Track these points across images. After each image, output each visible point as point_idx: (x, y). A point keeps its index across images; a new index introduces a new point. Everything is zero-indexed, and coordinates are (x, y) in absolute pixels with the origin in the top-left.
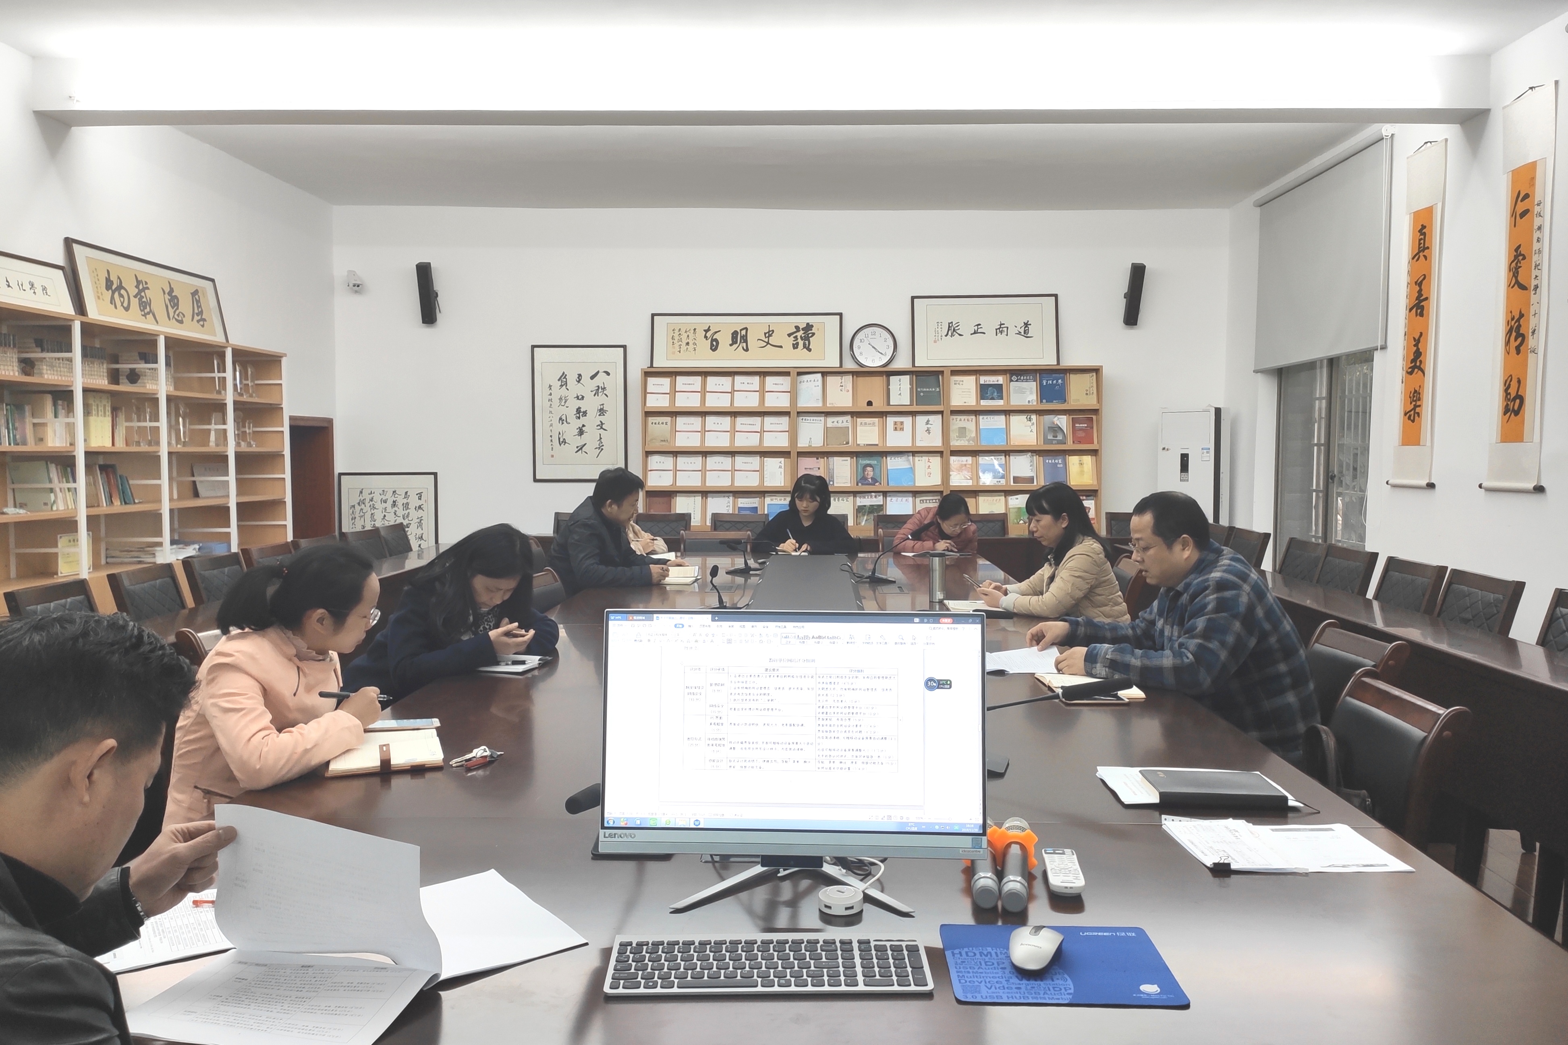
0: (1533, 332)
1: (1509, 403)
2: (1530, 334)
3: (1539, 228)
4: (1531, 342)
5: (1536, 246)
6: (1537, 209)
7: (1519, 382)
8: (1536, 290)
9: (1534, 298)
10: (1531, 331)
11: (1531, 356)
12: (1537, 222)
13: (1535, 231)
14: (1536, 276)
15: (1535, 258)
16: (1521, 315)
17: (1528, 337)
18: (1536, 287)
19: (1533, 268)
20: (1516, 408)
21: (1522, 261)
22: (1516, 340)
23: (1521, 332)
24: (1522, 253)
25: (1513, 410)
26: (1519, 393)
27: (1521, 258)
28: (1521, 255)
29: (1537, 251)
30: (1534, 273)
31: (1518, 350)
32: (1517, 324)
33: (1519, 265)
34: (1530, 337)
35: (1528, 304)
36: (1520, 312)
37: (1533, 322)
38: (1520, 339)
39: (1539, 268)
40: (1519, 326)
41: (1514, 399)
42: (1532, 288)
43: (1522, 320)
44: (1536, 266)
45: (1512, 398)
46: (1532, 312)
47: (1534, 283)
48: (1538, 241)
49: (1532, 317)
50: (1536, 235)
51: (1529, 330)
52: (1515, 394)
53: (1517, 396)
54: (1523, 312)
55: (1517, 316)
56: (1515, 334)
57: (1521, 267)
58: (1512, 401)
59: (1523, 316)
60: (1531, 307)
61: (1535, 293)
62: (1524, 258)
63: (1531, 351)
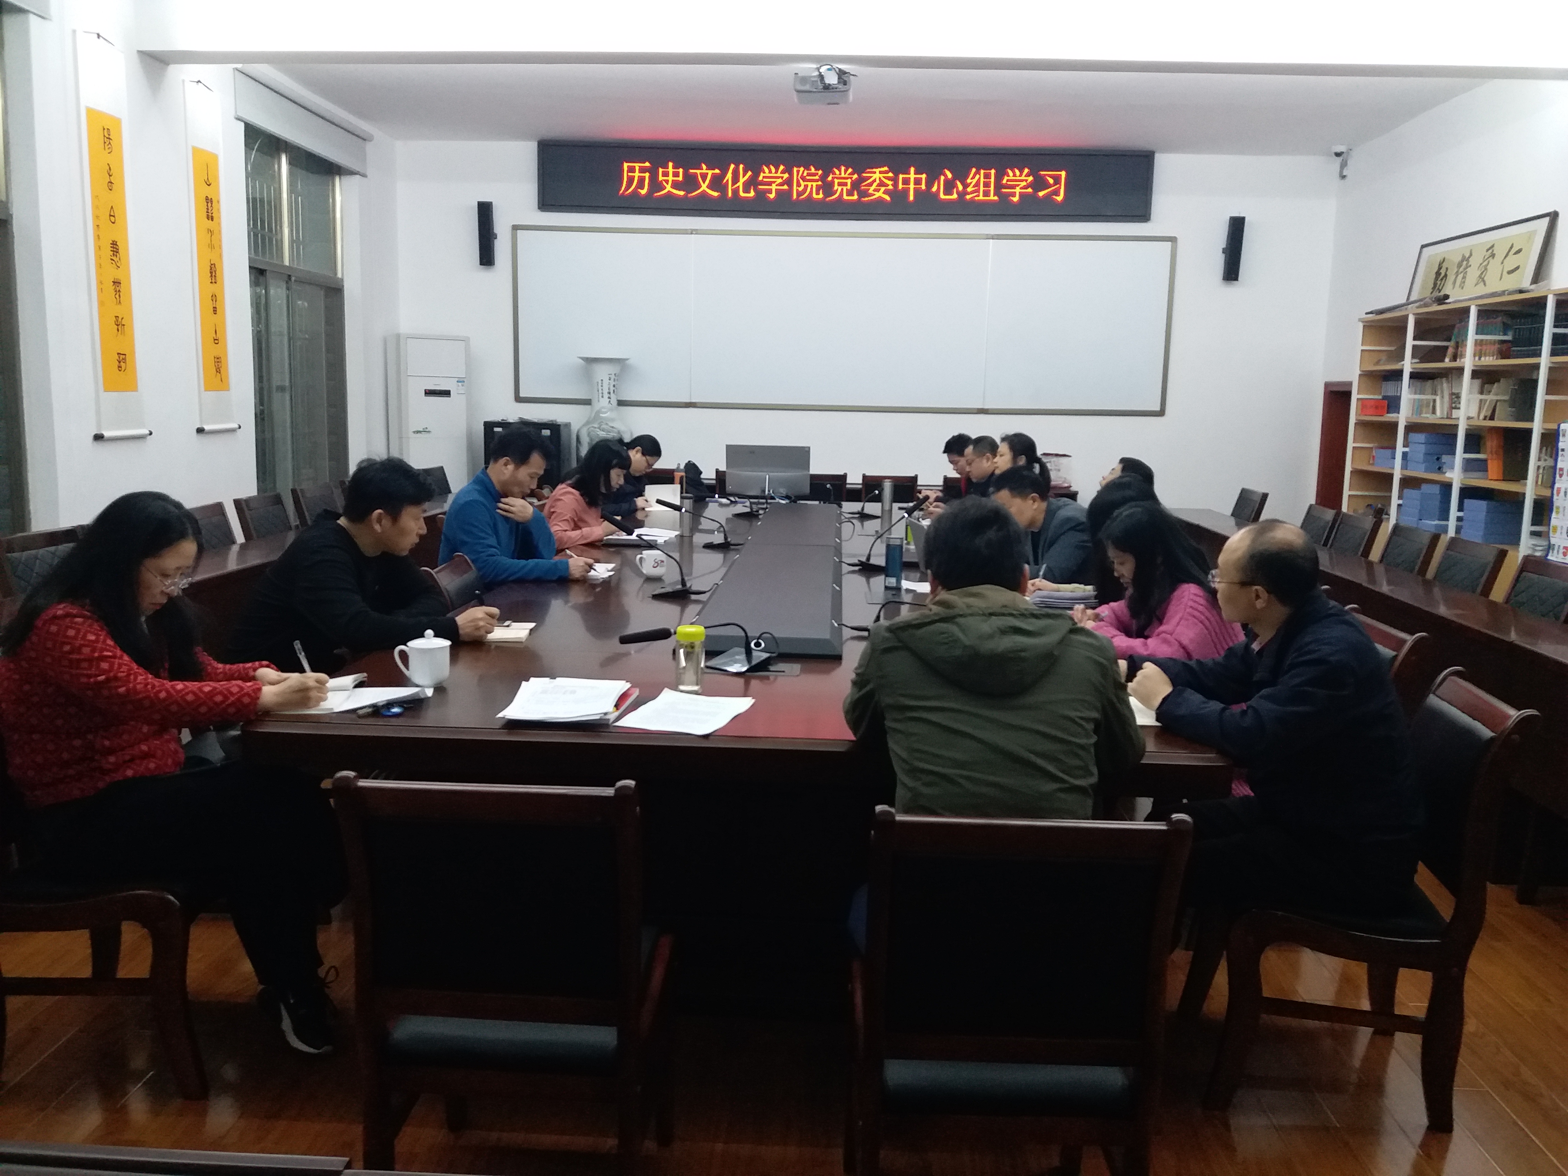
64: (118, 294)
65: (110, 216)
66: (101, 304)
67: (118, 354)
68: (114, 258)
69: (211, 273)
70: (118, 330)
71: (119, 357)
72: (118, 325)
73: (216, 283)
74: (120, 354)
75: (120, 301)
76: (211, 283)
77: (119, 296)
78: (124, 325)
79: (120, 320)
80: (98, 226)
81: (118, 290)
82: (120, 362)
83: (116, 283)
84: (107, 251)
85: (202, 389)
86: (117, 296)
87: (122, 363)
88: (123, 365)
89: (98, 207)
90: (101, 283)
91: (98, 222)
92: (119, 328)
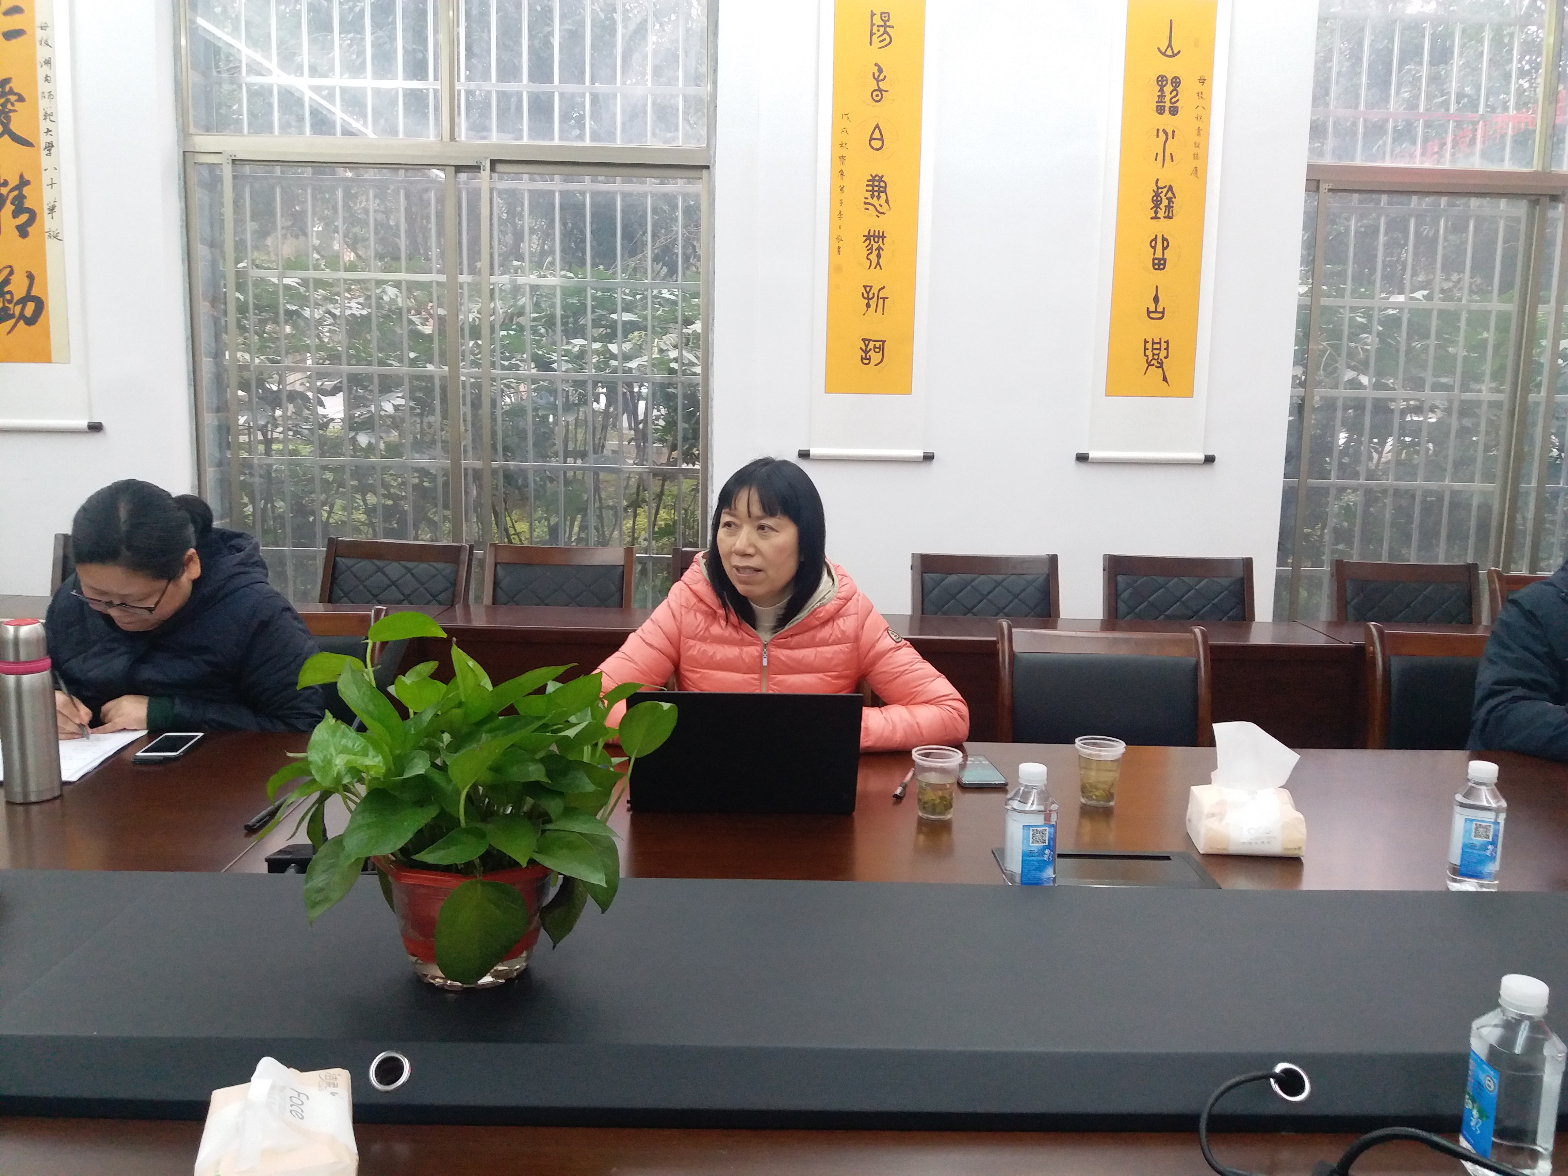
0: (52, 209)
1: (11, 306)
2: (46, 211)
3: (48, 62)
4: (48, 223)
5: (42, 86)
6: (40, 34)
7: (31, 277)
8: (50, 150)
9: (45, 161)
10: (46, 207)
11: (50, 244)
12: (42, 53)
13: (39, 66)
14: (49, 131)
15: (43, 104)
16: (24, 182)
17: (43, 217)
18: (50, 146)
19: (41, 117)
20: (28, 313)
21: (16, 104)
22: (15, 215)
23: (26, 205)
24: (16, 90)
25: (22, 316)
26: (33, 293)
27: (13, 98)
28: (12, 92)
29: (46, 95)
30: (44, 125)
31: (23, 231)
32: (16, 193)
33: (9, 106)
34: (47, 217)
35: (37, 168)
36: (21, 177)
37: (48, 197)
38: (24, 217)
39: (52, 118)
40: (20, 198)
41: (23, 301)
42: (43, 146)
43: (26, 191)
44: (46, 116)
45: (15, 300)
46: (46, 180)
47: (44, 139)
48: (47, 80)
49: (46, 190)
50: (42, 71)
51: (42, 205)
52: (23, 294)
53: (29, 297)
54: (27, 177)
55: (14, 181)
56: (13, 207)
57: (15, 111)
58: (17, 303)
59: (28, 183)
60: (44, 173)
61: (49, 155)
62: (21, 99)
63: (50, 236)
64: (875, 253)
65: (871, 139)
66: (835, 269)
67: (864, 340)
68: (875, 201)
70: (868, 305)
71: (867, 346)
72: (869, 299)
73: (1168, 218)
74: (869, 340)
75: (878, 263)
77: (879, 256)
78: (884, 299)
79: (875, 290)
80: (842, 158)
81: (875, 246)
82: (866, 352)
83: (874, 239)
84: (861, 192)
86: (873, 257)
87: (872, 353)
88: (875, 357)
89: (845, 130)
90: (839, 239)
91: (844, 152)
92: (873, 303)
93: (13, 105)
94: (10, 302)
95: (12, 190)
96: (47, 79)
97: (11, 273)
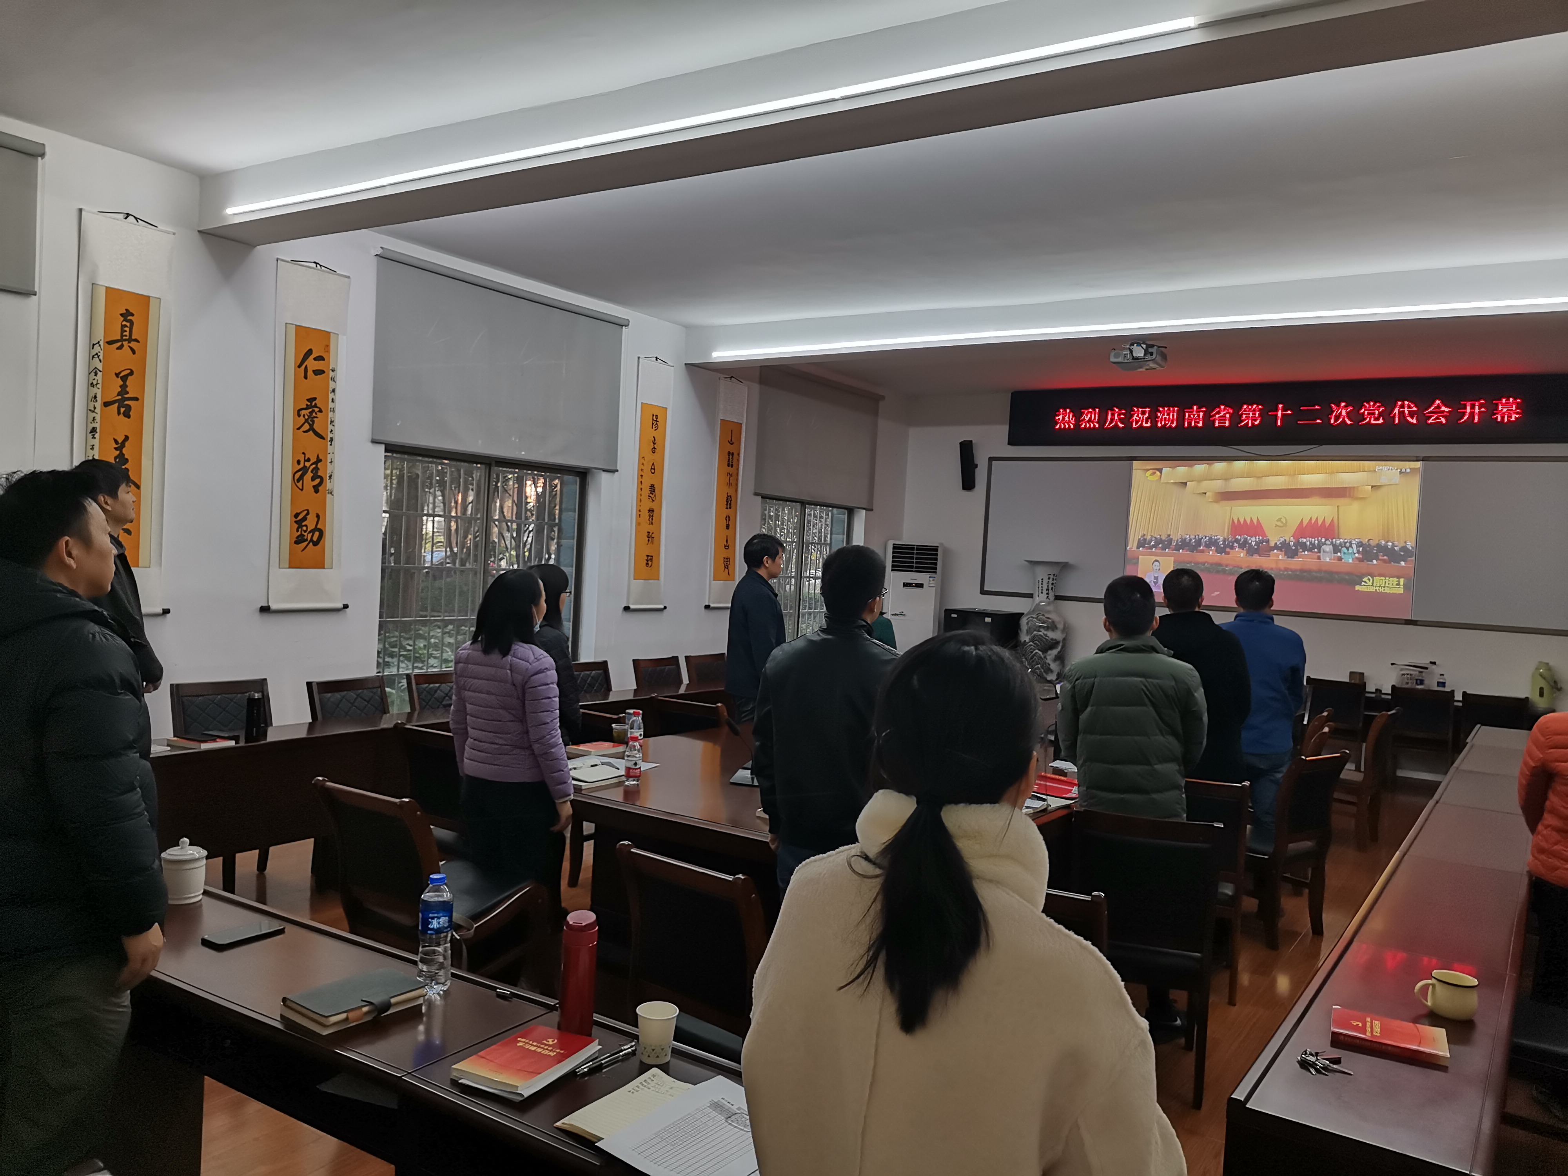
0: (330, 477)
1: (306, 534)
2: (328, 478)
3: (334, 391)
4: (329, 485)
5: (331, 405)
6: (331, 374)
7: (318, 516)
8: (331, 442)
9: (330, 448)
10: (328, 475)
11: (329, 496)
12: (332, 385)
13: (330, 392)
14: (332, 431)
15: (330, 415)
16: (319, 460)
17: (326, 481)
18: (332, 440)
19: (329, 422)
20: (315, 539)
21: (318, 413)
22: (313, 479)
23: (319, 474)
24: (318, 405)
25: (312, 541)
26: (319, 527)
27: (316, 410)
28: (316, 406)
29: (333, 410)
30: (330, 427)
31: (316, 489)
32: (314, 466)
33: (314, 414)
34: (328, 481)
35: (326, 453)
36: (318, 456)
37: (328, 469)
38: (317, 481)
40: (317, 469)
41: (313, 531)
42: (329, 439)
43: (319, 465)
44: (332, 422)
45: (309, 530)
46: (329, 460)
47: (330, 435)
49: (329, 464)
50: (331, 396)
51: (326, 474)
52: (313, 527)
53: (316, 529)
54: (321, 457)
55: (313, 460)
56: (312, 475)
57: (317, 417)
58: (309, 532)
59: (321, 461)
60: (328, 455)
61: (331, 445)
62: (320, 411)
63: (328, 493)
64: (650, 518)
65: (652, 469)
66: (638, 524)
67: (646, 556)
68: (651, 495)
69: (727, 502)
70: (649, 541)
71: (647, 559)
72: (648, 537)
73: (730, 508)
74: (648, 556)
75: (651, 522)
76: (727, 508)
77: (652, 519)
78: (653, 538)
79: (651, 534)
80: (642, 476)
81: (651, 515)
82: (647, 561)
83: (651, 511)
84: (646, 491)
85: (712, 579)
88: (650, 563)
89: (643, 464)
90: (640, 511)
91: (642, 473)
92: (650, 539)
93: (316, 414)
94: (305, 531)
95: (312, 464)
96: (333, 401)
97: (308, 514)
